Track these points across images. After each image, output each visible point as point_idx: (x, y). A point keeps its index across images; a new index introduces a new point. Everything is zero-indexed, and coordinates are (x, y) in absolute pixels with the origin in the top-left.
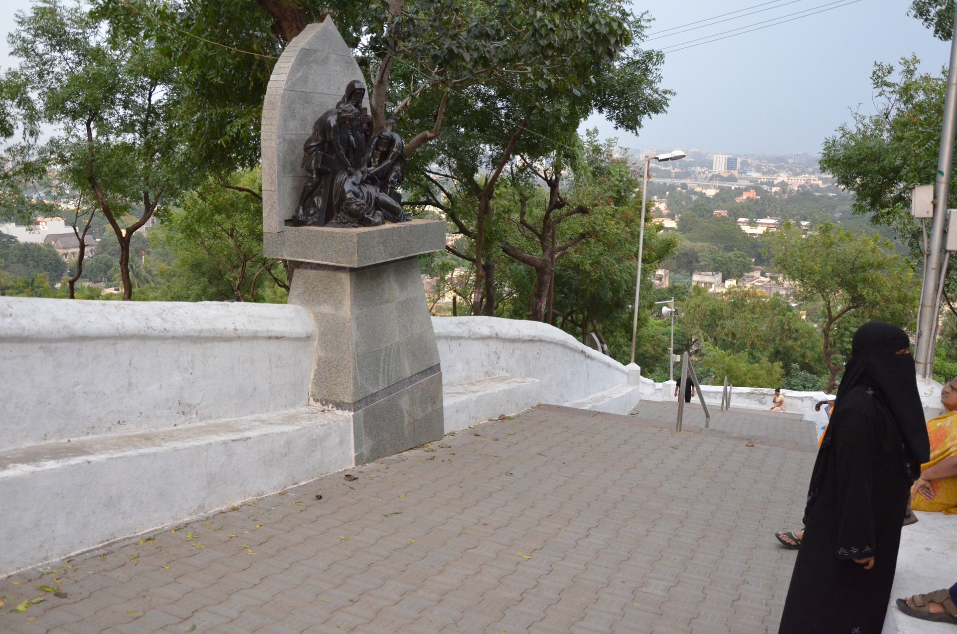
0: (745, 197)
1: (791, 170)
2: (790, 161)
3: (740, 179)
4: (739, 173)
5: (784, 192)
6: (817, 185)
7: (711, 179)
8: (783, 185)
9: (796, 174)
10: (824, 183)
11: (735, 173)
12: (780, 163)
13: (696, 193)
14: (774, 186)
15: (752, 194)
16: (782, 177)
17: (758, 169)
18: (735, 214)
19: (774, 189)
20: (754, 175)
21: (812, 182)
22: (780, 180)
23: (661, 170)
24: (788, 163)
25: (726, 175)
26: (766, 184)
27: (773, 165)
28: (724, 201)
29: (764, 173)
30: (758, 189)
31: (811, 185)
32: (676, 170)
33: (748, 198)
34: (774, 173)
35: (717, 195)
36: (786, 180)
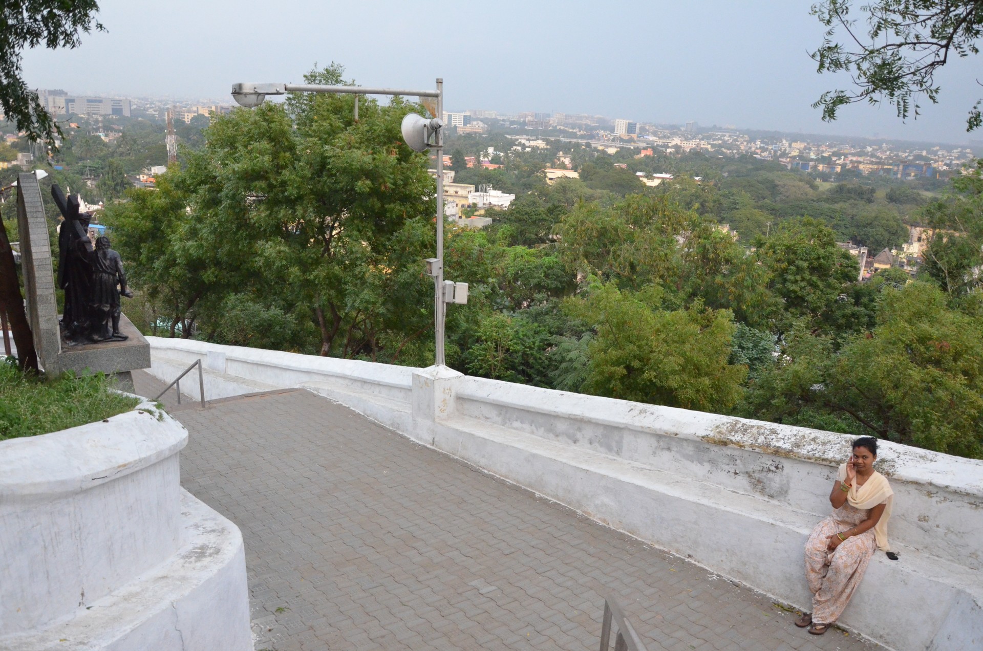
0: (642, 155)
1: (683, 135)
2: (683, 129)
3: (639, 141)
4: (638, 137)
5: (677, 152)
6: (707, 149)
7: (613, 140)
8: (677, 147)
9: (687, 139)
10: (712, 147)
11: (634, 136)
12: (674, 130)
13: (598, 151)
14: (669, 147)
15: (649, 152)
16: (676, 141)
17: (655, 134)
18: (634, 168)
19: (669, 150)
20: (651, 138)
21: (702, 146)
22: (674, 143)
23: (568, 132)
24: (681, 130)
25: (626, 138)
26: (662, 146)
27: (667, 131)
28: (623, 158)
29: (659, 138)
30: (654, 149)
31: (701, 148)
32: (582, 132)
33: (646, 156)
34: (669, 137)
35: (617, 152)
36: (679, 144)
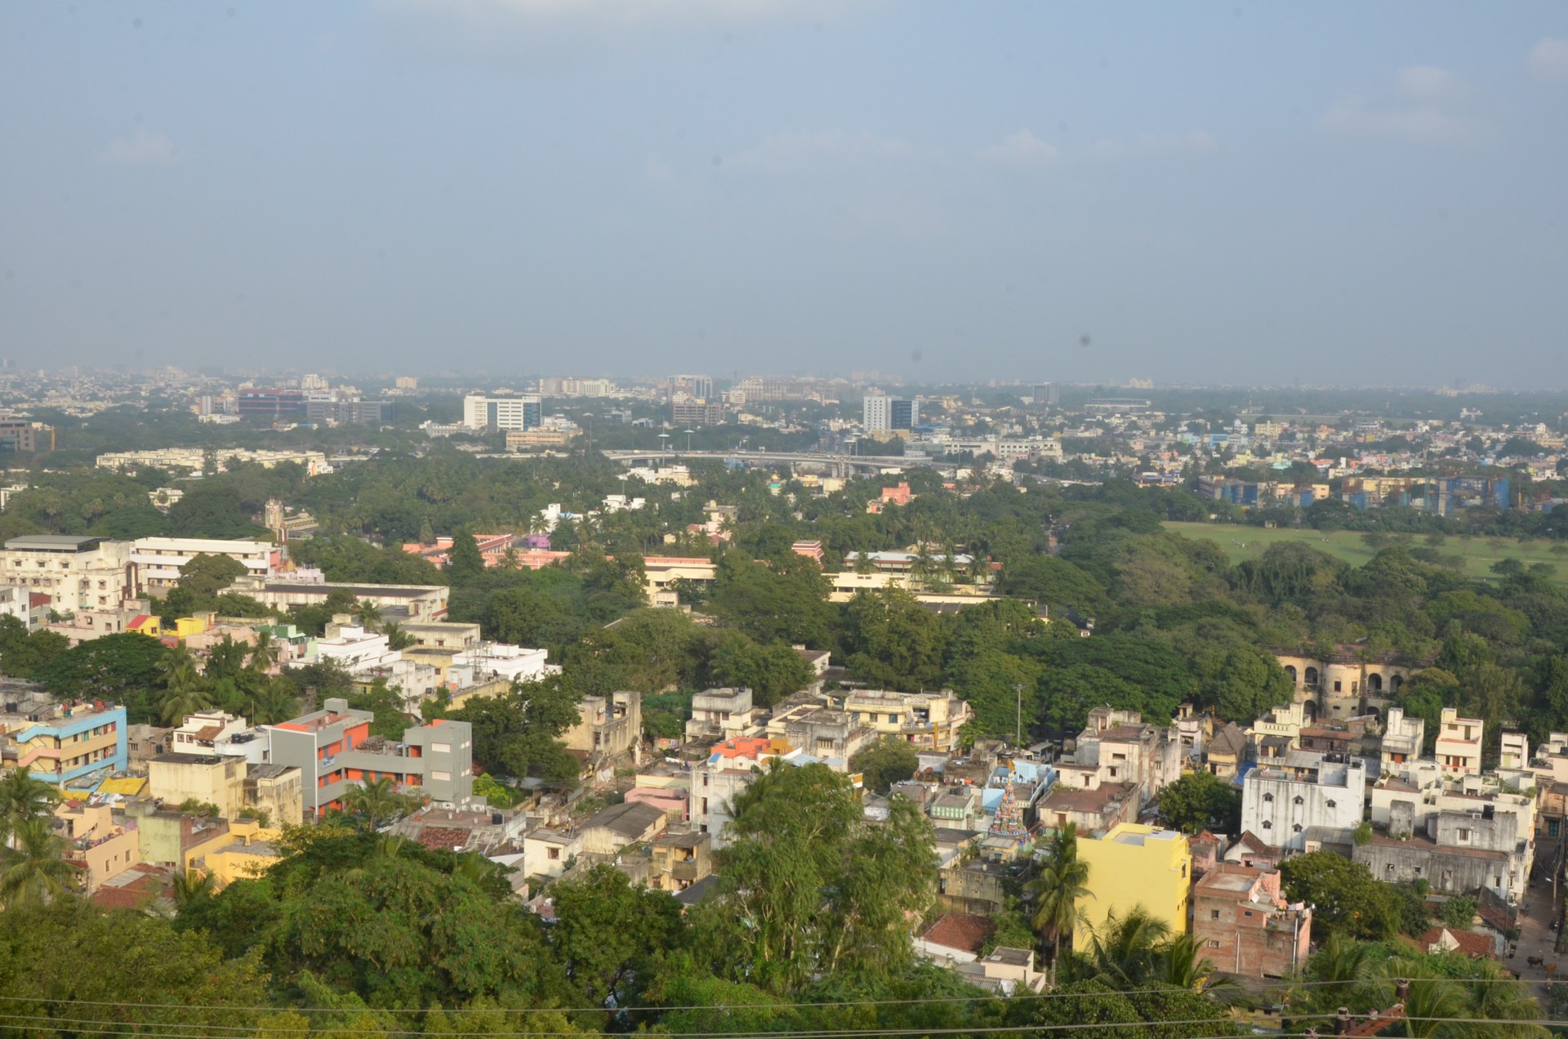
2: (1027, 400)
4: (912, 431)
6: (1052, 459)
11: (904, 433)
12: (1007, 405)
17: (956, 422)
19: (960, 474)
20: (942, 437)
22: (983, 448)
23: (761, 429)
25: (885, 440)
27: (991, 411)
29: (962, 433)
31: (1041, 461)
32: (792, 429)
34: (984, 430)
